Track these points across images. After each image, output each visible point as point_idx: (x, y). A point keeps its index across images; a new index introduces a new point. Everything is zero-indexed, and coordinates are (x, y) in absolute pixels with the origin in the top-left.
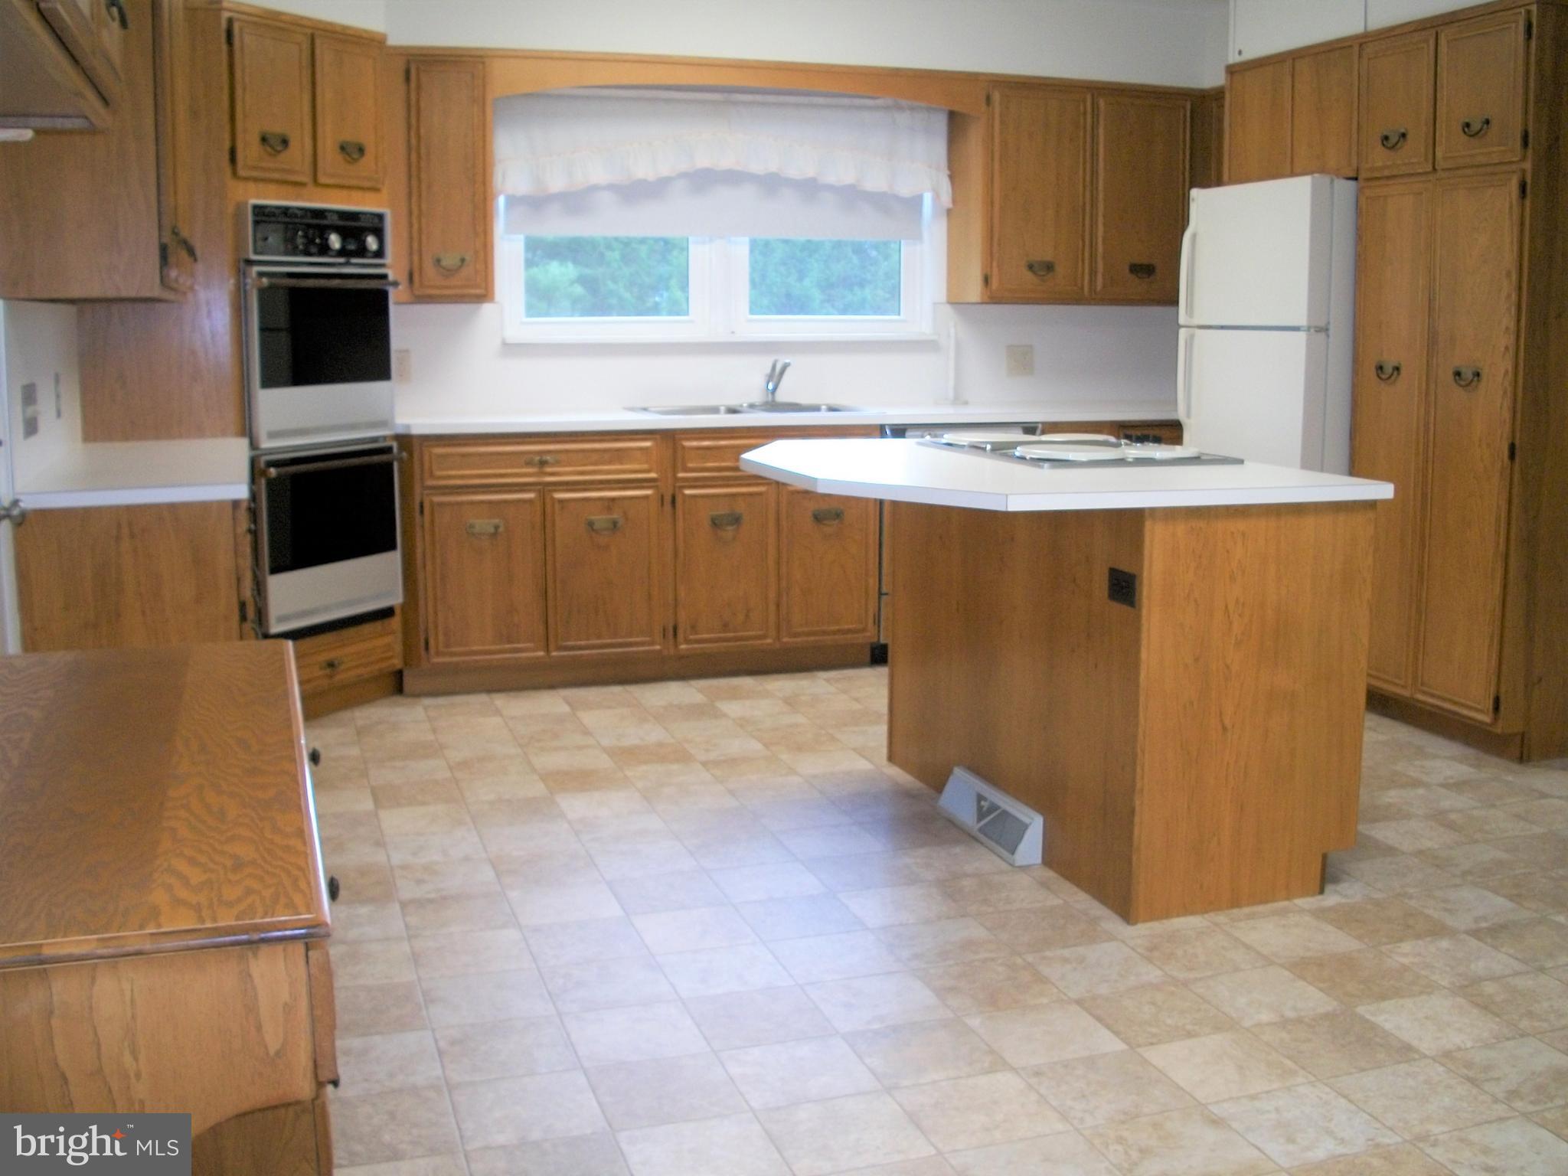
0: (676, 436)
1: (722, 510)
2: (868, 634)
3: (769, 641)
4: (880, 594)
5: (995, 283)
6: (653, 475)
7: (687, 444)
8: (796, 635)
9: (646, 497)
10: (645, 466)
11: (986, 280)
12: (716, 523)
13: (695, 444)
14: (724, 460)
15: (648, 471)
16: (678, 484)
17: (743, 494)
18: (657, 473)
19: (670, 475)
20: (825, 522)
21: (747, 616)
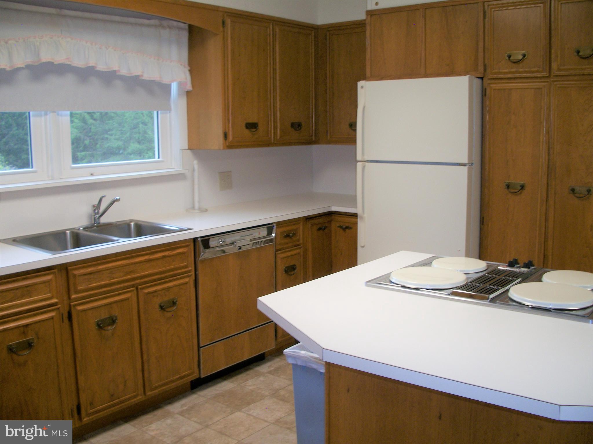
0: (69, 268)
1: (104, 315)
2: (195, 375)
3: (140, 397)
4: (199, 347)
5: (230, 138)
6: (54, 301)
7: (76, 272)
8: (156, 388)
9: (52, 318)
10: (49, 295)
11: (226, 136)
12: (100, 326)
13: (82, 271)
14: (102, 280)
15: (50, 298)
16: (72, 304)
17: (116, 302)
18: (57, 299)
19: (66, 298)
20: (167, 310)
21: (125, 385)
